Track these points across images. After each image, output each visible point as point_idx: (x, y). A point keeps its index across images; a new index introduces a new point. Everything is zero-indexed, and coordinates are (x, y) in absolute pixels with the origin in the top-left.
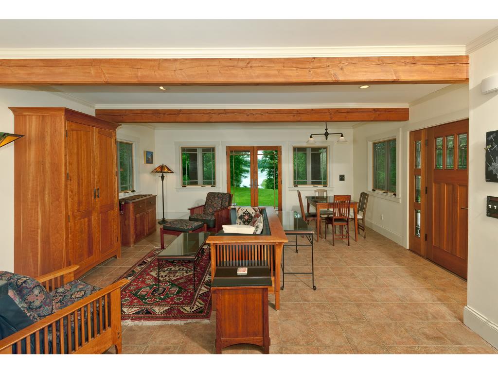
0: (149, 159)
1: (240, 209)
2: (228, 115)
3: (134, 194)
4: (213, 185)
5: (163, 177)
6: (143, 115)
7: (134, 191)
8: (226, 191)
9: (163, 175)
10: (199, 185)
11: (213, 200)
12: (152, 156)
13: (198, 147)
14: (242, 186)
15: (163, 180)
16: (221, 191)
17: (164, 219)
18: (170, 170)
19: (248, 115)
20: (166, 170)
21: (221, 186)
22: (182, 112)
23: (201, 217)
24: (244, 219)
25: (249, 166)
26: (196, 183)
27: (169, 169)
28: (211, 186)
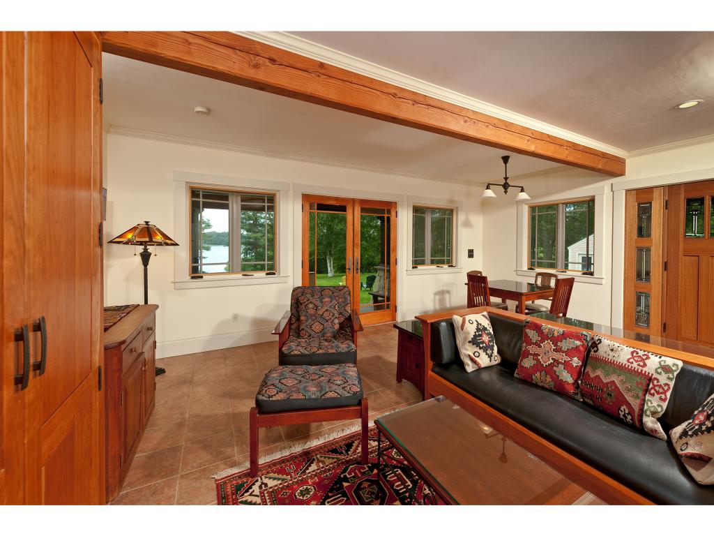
1: (467, 322)
4: (272, 271)
5: (146, 257)
9: (146, 250)
15: (145, 263)
20: (161, 237)
21: (291, 273)
24: (484, 341)
27: (165, 235)
28: (267, 274)
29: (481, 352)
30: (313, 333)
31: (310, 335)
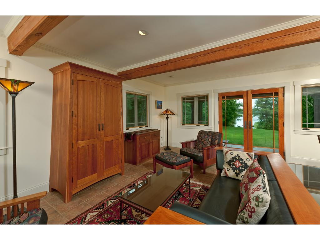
0: (159, 105)
1: (229, 153)
2: (215, 53)
3: (147, 128)
4: (207, 125)
5: (167, 118)
6: (143, 70)
7: (147, 126)
8: (217, 130)
9: (167, 116)
10: (195, 124)
11: (203, 137)
12: (161, 104)
13: (194, 96)
14: (236, 126)
15: (167, 120)
16: (213, 130)
17: (168, 146)
18: (173, 113)
19: (241, 48)
20: (170, 113)
21: (214, 126)
22: (170, 62)
23: (190, 151)
24: (234, 165)
25: (243, 113)
26: (193, 123)
27: (171, 112)
28: (205, 126)
29: (231, 169)
30: (199, 147)
31: (198, 148)
